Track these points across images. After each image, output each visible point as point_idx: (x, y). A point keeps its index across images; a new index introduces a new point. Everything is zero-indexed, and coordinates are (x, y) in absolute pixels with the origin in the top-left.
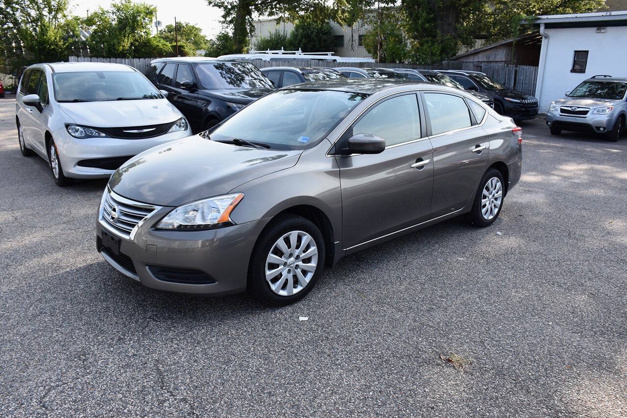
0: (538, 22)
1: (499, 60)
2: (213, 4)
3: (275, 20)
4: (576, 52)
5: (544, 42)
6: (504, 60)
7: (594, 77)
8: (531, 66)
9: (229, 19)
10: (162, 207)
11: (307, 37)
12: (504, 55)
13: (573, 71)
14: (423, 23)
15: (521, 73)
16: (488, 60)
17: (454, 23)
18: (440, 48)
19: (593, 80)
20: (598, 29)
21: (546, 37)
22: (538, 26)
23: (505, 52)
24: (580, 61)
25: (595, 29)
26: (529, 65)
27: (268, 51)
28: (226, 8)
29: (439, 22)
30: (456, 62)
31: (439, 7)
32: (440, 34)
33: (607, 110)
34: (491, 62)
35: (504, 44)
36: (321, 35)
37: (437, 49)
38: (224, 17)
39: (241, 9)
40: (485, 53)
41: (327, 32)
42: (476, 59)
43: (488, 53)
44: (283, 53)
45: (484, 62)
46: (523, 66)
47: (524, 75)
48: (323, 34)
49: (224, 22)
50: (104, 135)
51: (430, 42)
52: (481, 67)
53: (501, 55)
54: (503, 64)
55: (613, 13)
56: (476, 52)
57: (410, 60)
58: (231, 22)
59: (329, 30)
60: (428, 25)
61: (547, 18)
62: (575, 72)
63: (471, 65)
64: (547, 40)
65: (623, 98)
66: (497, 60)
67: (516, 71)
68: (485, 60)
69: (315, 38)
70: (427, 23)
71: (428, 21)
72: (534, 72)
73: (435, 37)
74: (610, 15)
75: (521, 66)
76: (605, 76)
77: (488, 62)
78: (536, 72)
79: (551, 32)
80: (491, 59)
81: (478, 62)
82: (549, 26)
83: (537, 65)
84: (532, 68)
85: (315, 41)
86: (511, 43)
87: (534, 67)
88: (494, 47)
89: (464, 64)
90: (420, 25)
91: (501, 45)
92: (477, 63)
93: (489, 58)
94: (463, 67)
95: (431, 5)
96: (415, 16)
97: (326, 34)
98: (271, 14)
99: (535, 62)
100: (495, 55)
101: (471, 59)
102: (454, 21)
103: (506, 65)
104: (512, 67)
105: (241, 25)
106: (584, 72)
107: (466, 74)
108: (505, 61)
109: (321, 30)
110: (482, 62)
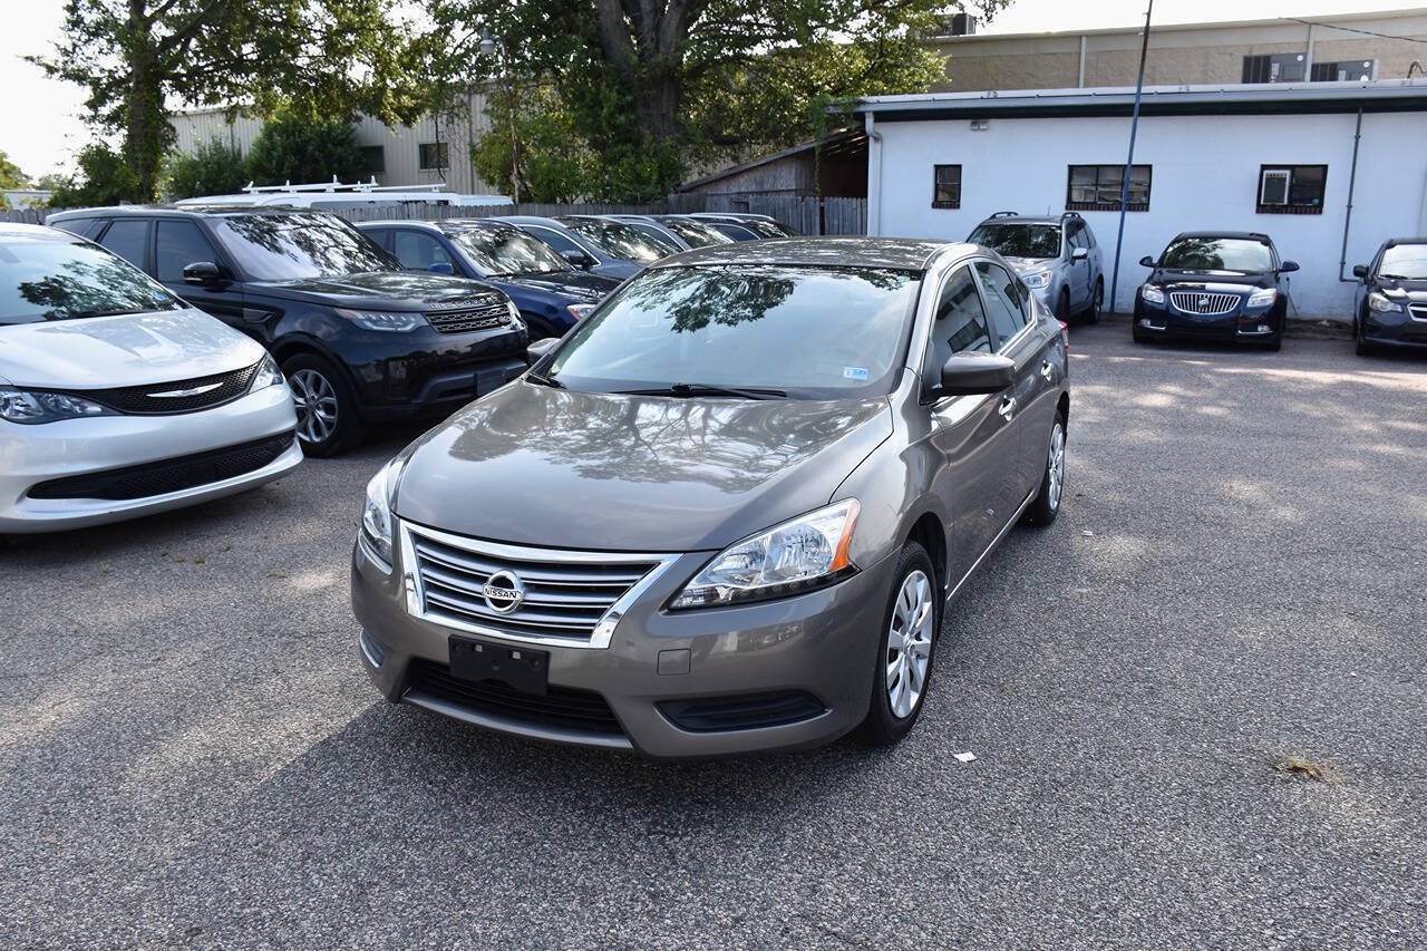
0: (862, 108)
1: (784, 188)
2: (61, 73)
3: (221, 111)
4: (937, 167)
5: (873, 148)
6: (794, 187)
7: (994, 216)
8: (852, 197)
9: (105, 110)
10: (681, 555)
11: (299, 151)
12: (793, 176)
13: (937, 204)
14: (612, 115)
15: (833, 213)
16: (759, 189)
17: (672, 113)
18: (655, 166)
19: (993, 222)
20: (973, 124)
21: (876, 139)
22: (861, 117)
23: (794, 171)
24: (948, 185)
25: (969, 122)
26: (848, 197)
27: (288, 186)
28: (95, 83)
29: (642, 112)
30: (694, 195)
31: (641, 79)
32: (651, 138)
33: (1043, 279)
34: (767, 192)
35: (792, 155)
36: (330, 145)
37: (649, 168)
38: (92, 105)
39: (141, 86)
40: (752, 176)
41: (344, 140)
42: (735, 187)
43: (758, 174)
44: (337, 191)
45: (752, 193)
46: (836, 199)
47: (841, 217)
48: (333, 144)
49: (93, 119)
50: (97, 409)
51: (629, 154)
52: (748, 204)
53: (787, 178)
54: (792, 196)
55: (1001, 94)
56: (732, 172)
57: (591, 195)
58: (111, 119)
59: (348, 136)
60: (623, 118)
61: (879, 102)
62: (940, 208)
63: (725, 201)
64: (878, 146)
65: (1059, 255)
66: (779, 188)
67: (822, 209)
68: (753, 188)
69: (317, 153)
70: (620, 113)
71: (621, 109)
72: (859, 209)
73: (638, 143)
74: (995, 98)
75: (831, 198)
76: (1009, 214)
77: (761, 193)
78: (864, 209)
79: (886, 129)
80: (767, 187)
81: (739, 193)
82: (883, 117)
83: (864, 194)
84: (855, 202)
85: (316, 161)
86: (812, 150)
87: (859, 200)
88: (771, 162)
89: (709, 199)
90: (605, 118)
91: (785, 157)
92: (737, 196)
93: (761, 184)
94: (708, 205)
95: (624, 74)
96: (592, 100)
97: (341, 143)
98: (212, 98)
99: (860, 190)
100: (775, 178)
101: (723, 188)
102: (671, 108)
103: (800, 198)
104: (814, 203)
105: (146, 125)
106: (958, 207)
107: (740, 221)
108: (796, 190)
109: (329, 134)
110: (748, 193)
